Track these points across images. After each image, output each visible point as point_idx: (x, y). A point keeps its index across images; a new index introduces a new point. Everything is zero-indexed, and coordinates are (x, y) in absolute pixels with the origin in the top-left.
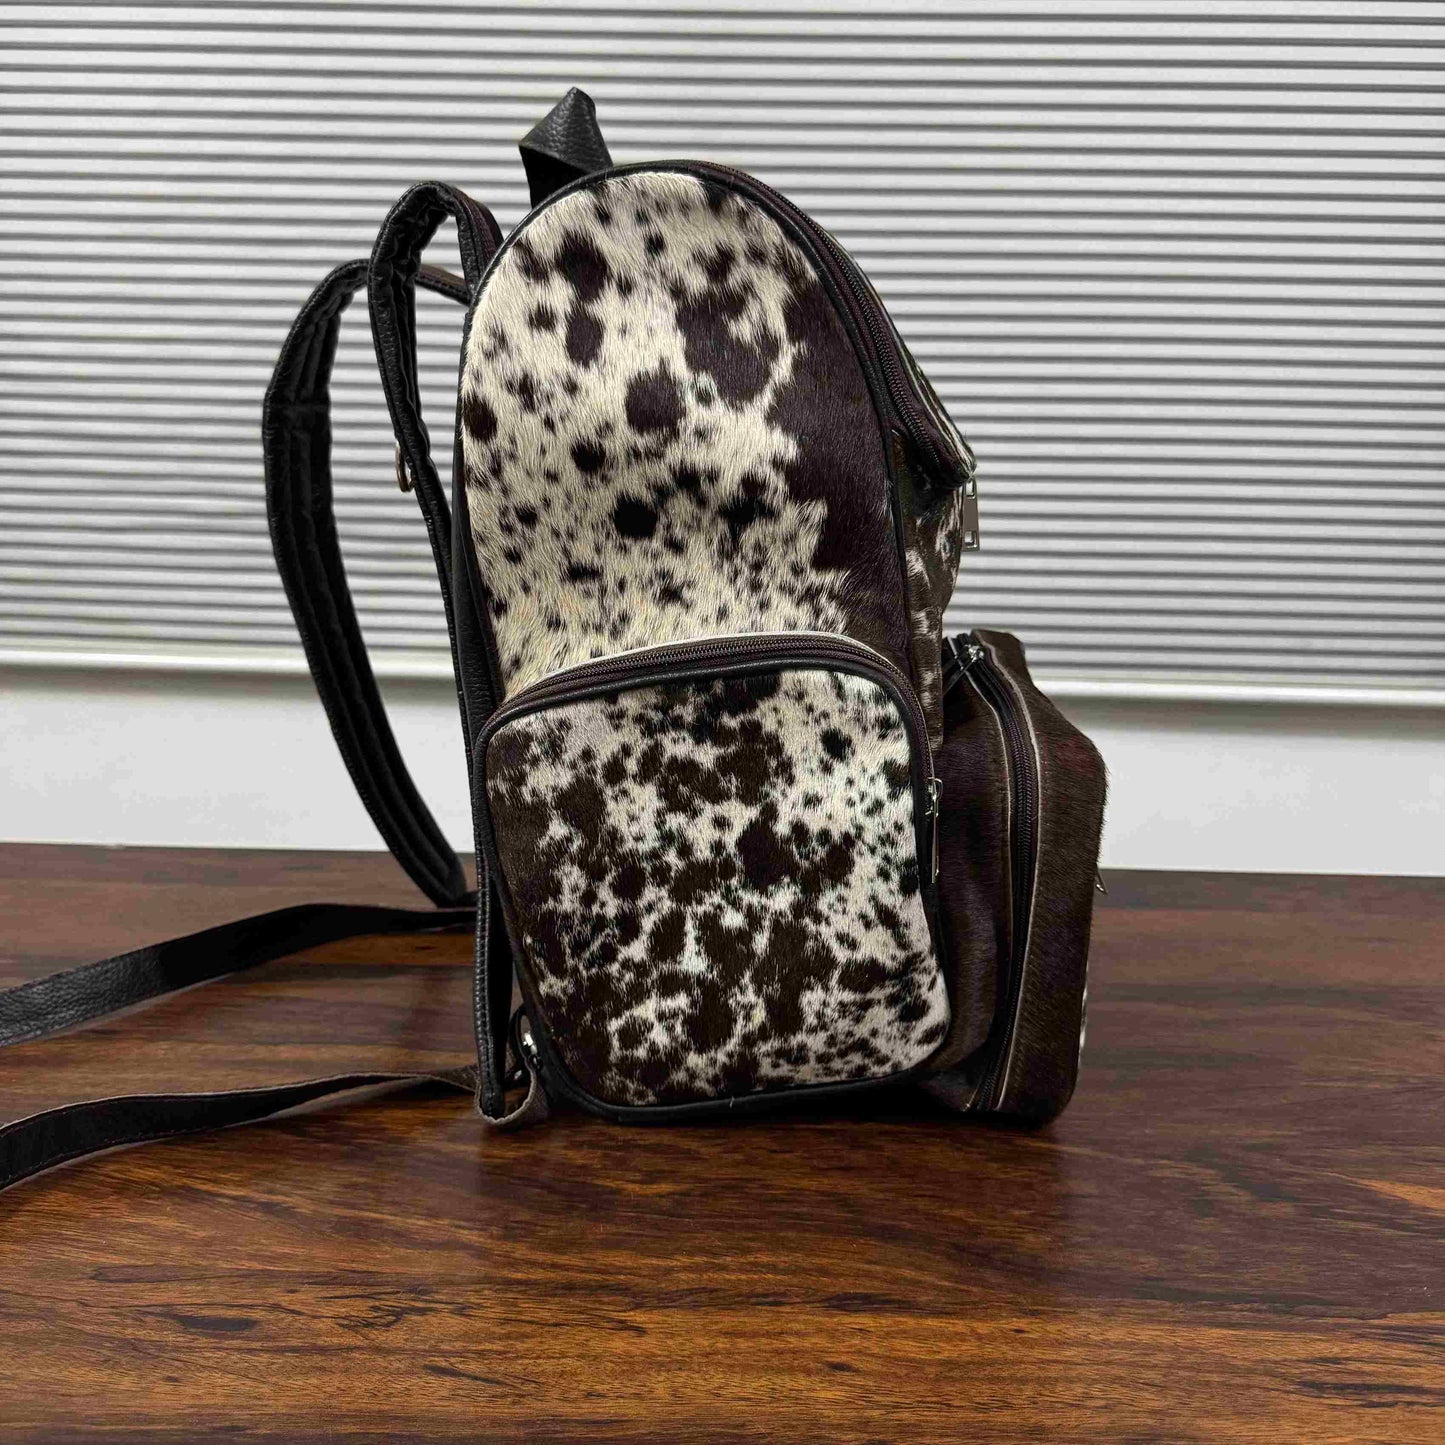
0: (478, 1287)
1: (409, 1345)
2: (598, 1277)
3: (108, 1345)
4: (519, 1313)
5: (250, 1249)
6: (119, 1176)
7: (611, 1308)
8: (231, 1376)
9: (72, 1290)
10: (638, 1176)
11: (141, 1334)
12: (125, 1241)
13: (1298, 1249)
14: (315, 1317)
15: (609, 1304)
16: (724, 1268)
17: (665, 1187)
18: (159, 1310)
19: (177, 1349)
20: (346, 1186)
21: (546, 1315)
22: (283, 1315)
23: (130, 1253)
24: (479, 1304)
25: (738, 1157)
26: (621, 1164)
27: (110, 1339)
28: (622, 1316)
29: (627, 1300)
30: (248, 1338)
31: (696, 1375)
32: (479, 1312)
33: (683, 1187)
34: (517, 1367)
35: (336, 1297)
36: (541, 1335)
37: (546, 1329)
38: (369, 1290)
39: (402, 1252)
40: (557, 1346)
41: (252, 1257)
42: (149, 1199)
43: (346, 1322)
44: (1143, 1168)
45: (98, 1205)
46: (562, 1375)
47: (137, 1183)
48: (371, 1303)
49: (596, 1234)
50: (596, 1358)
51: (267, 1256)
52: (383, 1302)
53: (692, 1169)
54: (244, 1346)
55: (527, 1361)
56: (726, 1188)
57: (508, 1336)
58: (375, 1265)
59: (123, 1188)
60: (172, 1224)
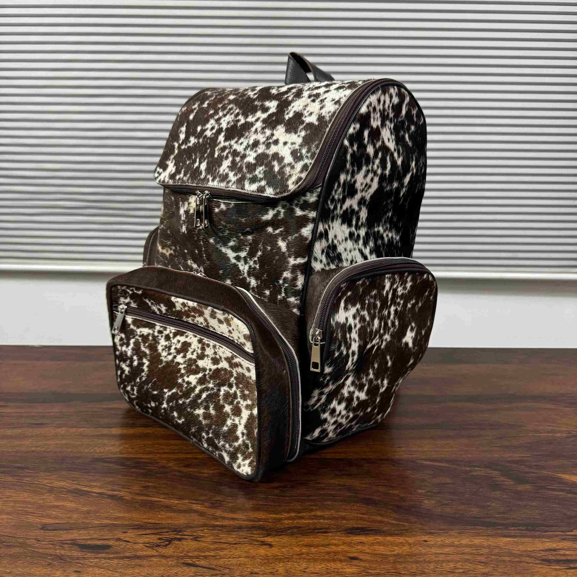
0: (202, 529)
1: (175, 554)
2: (251, 523)
3: (50, 557)
4: (219, 539)
5: (106, 515)
6: (49, 485)
7: (257, 536)
8: (101, 569)
9: (32, 534)
10: (264, 480)
11: (63, 552)
12: (54, 513)
13: (534, 504)
14: (134, 543)
15: (257, 534)
16: (302, 518)
17: (275, 485)
18: (69, 542)
19: (78, 558)
20: (144, 487)
21: (230, 540)
22: (122, 543)
23: (56, 518)
24: (203, 536)
27: (51, 555)
28: (262, 539)
29: (264, 532)
30: (107, 553)
31: (295, 564)
32: (203, 539)
33: (284, 484)
34: (221, 562)
35: (143, 535)
36: (230, 549)
37: (232, 545)
38: (157, 531)
39: (169, 514)
40: (237, 553)
41: (106, 518)
42: (62, 494)
43: (148, 545)
44: (471, 471)
45: (41, 498)
46: (240, 565)
47: (56, 488)
48: (158, 537)
49: (249, 505)
50: (253, 557)
51: (113, 518)
52: (163, 536)
53: (286, 476)
54: (107, 557)
55: (225, 560)
57: (216, 549)
58: (159, 520)
59: (51, 490)
60: (73, 505)
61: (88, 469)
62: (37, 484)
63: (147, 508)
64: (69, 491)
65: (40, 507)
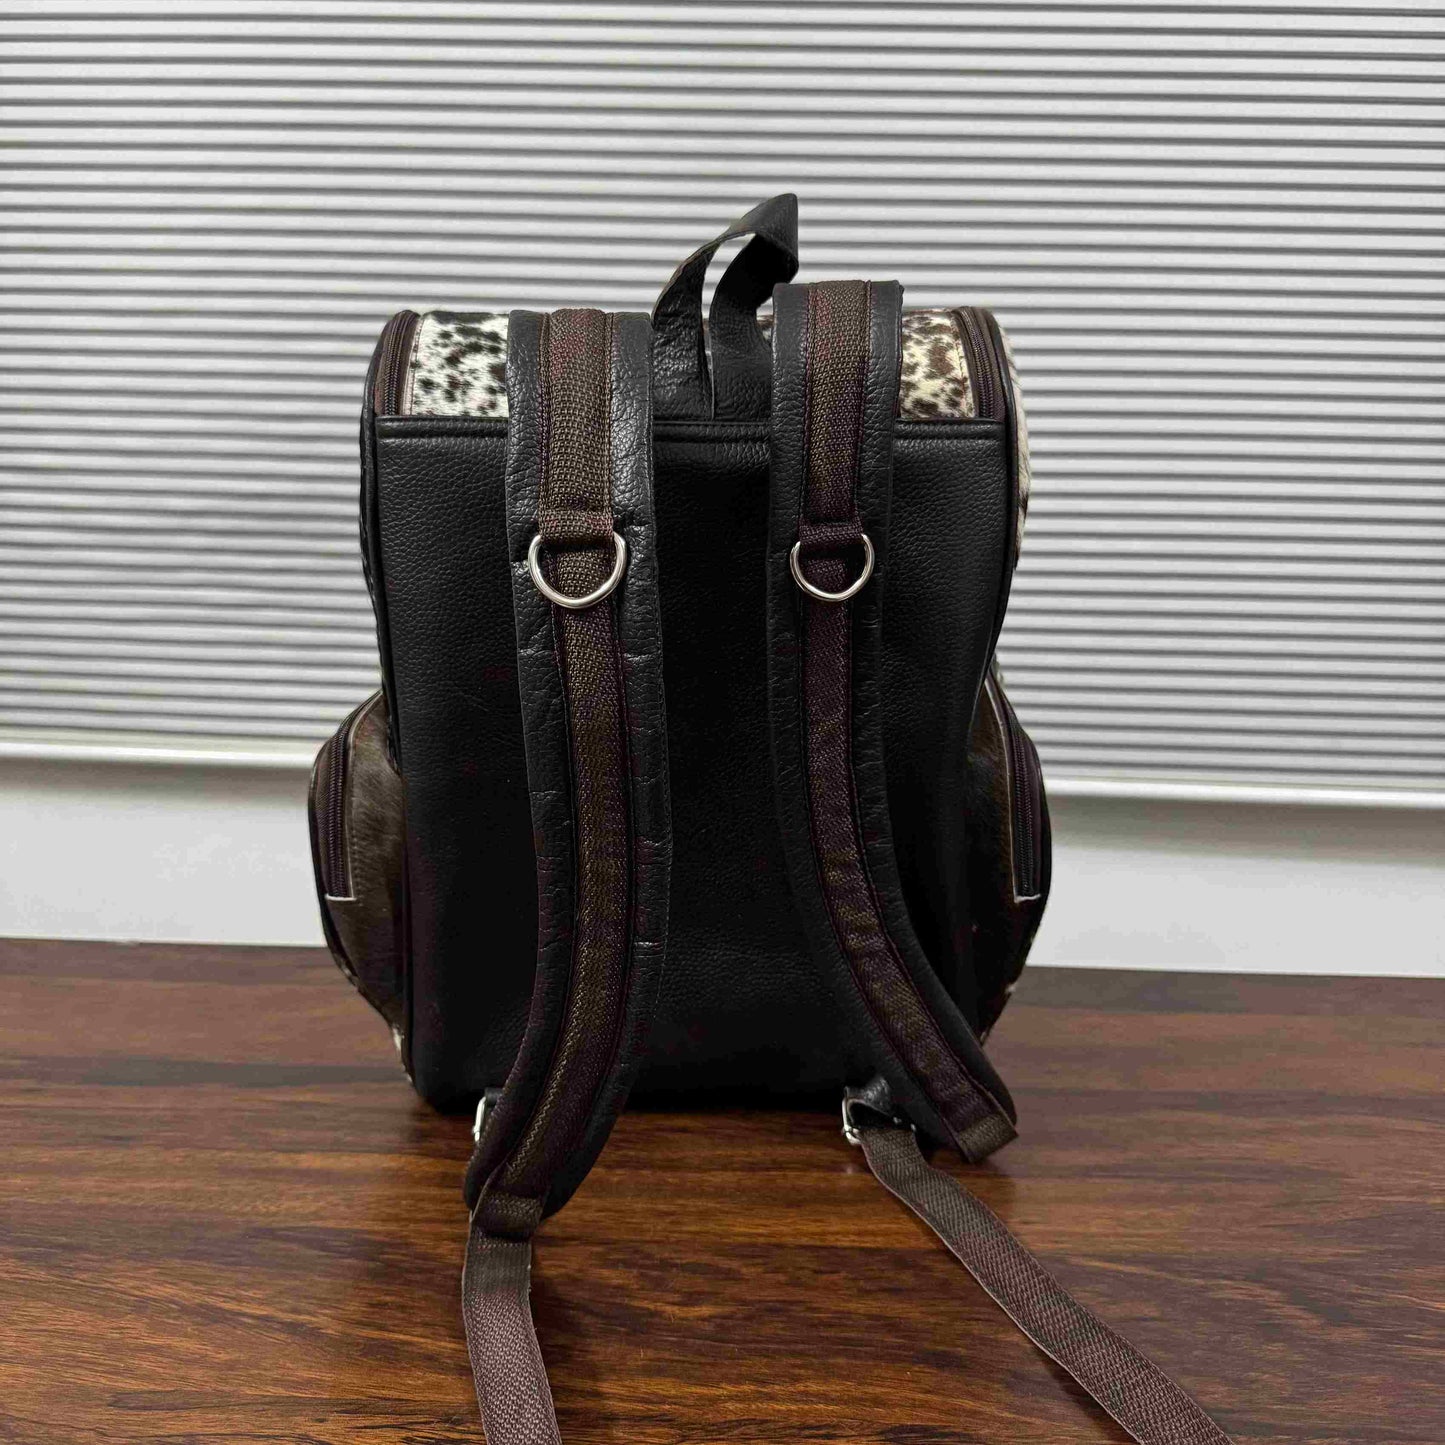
2: (640, 1406)
5: (275, 1374)
6: (137, 1293)
10: (677, 1298)
12: (145, 1364)
13: (1372, 1379)
15: (654, 1437)
16: (771, 1397)
17: (706, 1310)
20: (372, 1305)
23: (148, 1377)
25: (781, 1278)
26: (659, 1284)
29: (673, 1432)
33: (726, 1310)
35: (365, 1427)
38: (402, 1420)
39: (432, 1377)
41: (276, 1382)
42: (169, 1318)
44: (1205, 1288)
45: (116, 1325)
47: (155, 1300)
48: (404, 1434)
49: (636, 1360)
51: (293, 1381)
52: (415, 1433)
53: (734, 1289)
56: (771, 1310)
58: (407, 1392)
59: (141, 1306)
60: (192, 1345)
61: (233, 1256)
62: (109, 1289)
63: (380, 1359)
64: (185, 1310)
65: (112, 1348)
